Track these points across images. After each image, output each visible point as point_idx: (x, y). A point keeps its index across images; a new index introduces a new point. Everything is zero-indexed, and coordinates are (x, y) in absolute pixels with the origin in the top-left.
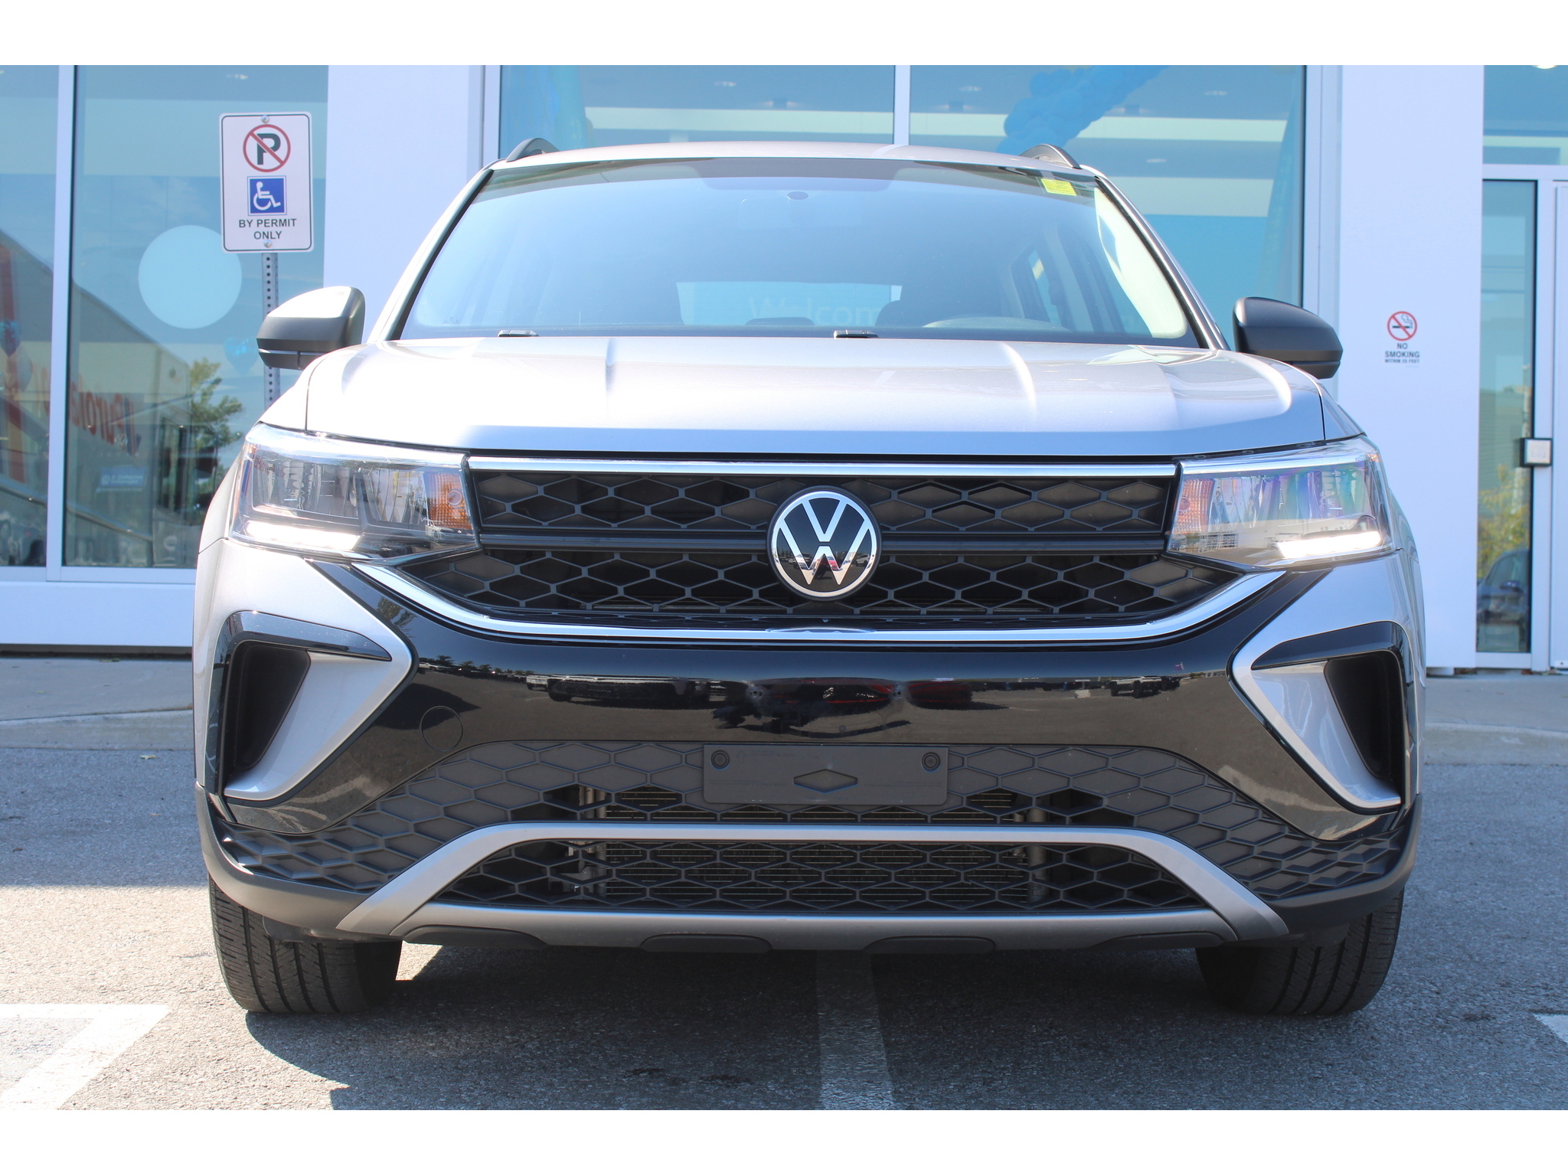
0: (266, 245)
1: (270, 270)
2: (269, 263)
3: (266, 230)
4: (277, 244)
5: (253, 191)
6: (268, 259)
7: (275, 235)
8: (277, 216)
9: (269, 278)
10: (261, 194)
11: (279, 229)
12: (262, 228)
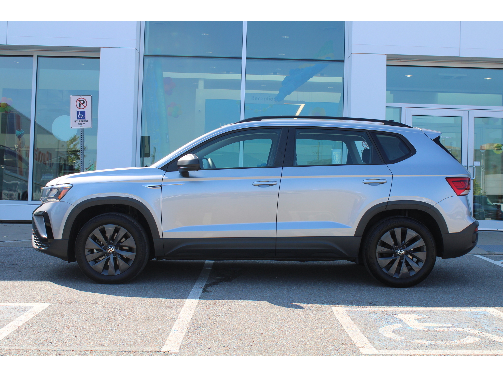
0: (81, 127)
1: (82, 133)
2: (82, 131)
5: (78, 114)
6: (81, 130)
9: (81, 135)
10: (80, 115)
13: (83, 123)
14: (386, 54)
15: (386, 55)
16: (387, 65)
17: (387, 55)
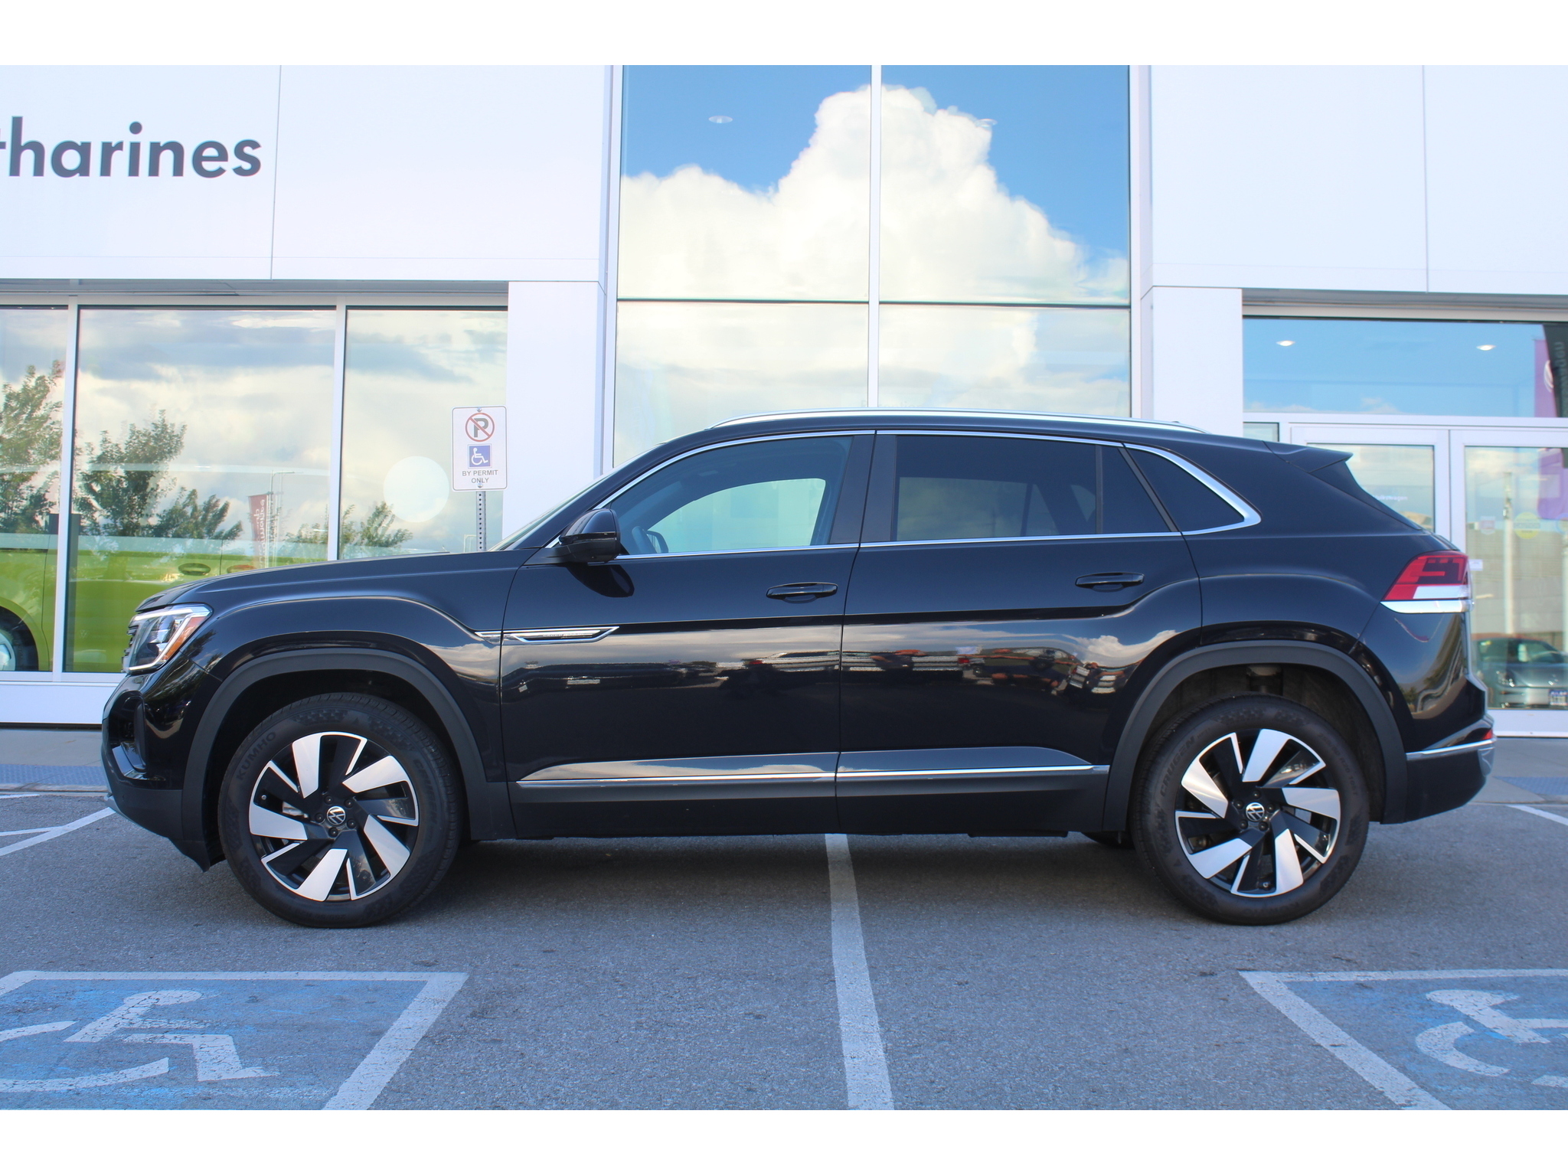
0: (480, 487)
1: (481, 502)
2: (481, 497)
3: (479, 477)
4: (485, 486)
5: (471, 453)
6: (480, 495)
7: (484, 480)
8: (486, 469)
9: (480, 507)
11: (487, 477)
12: (476, 476)
13: (484, 477)
14: (1239, 288)
15: (1240, 291)
16: (1245, 317)
17: (1244, 290)
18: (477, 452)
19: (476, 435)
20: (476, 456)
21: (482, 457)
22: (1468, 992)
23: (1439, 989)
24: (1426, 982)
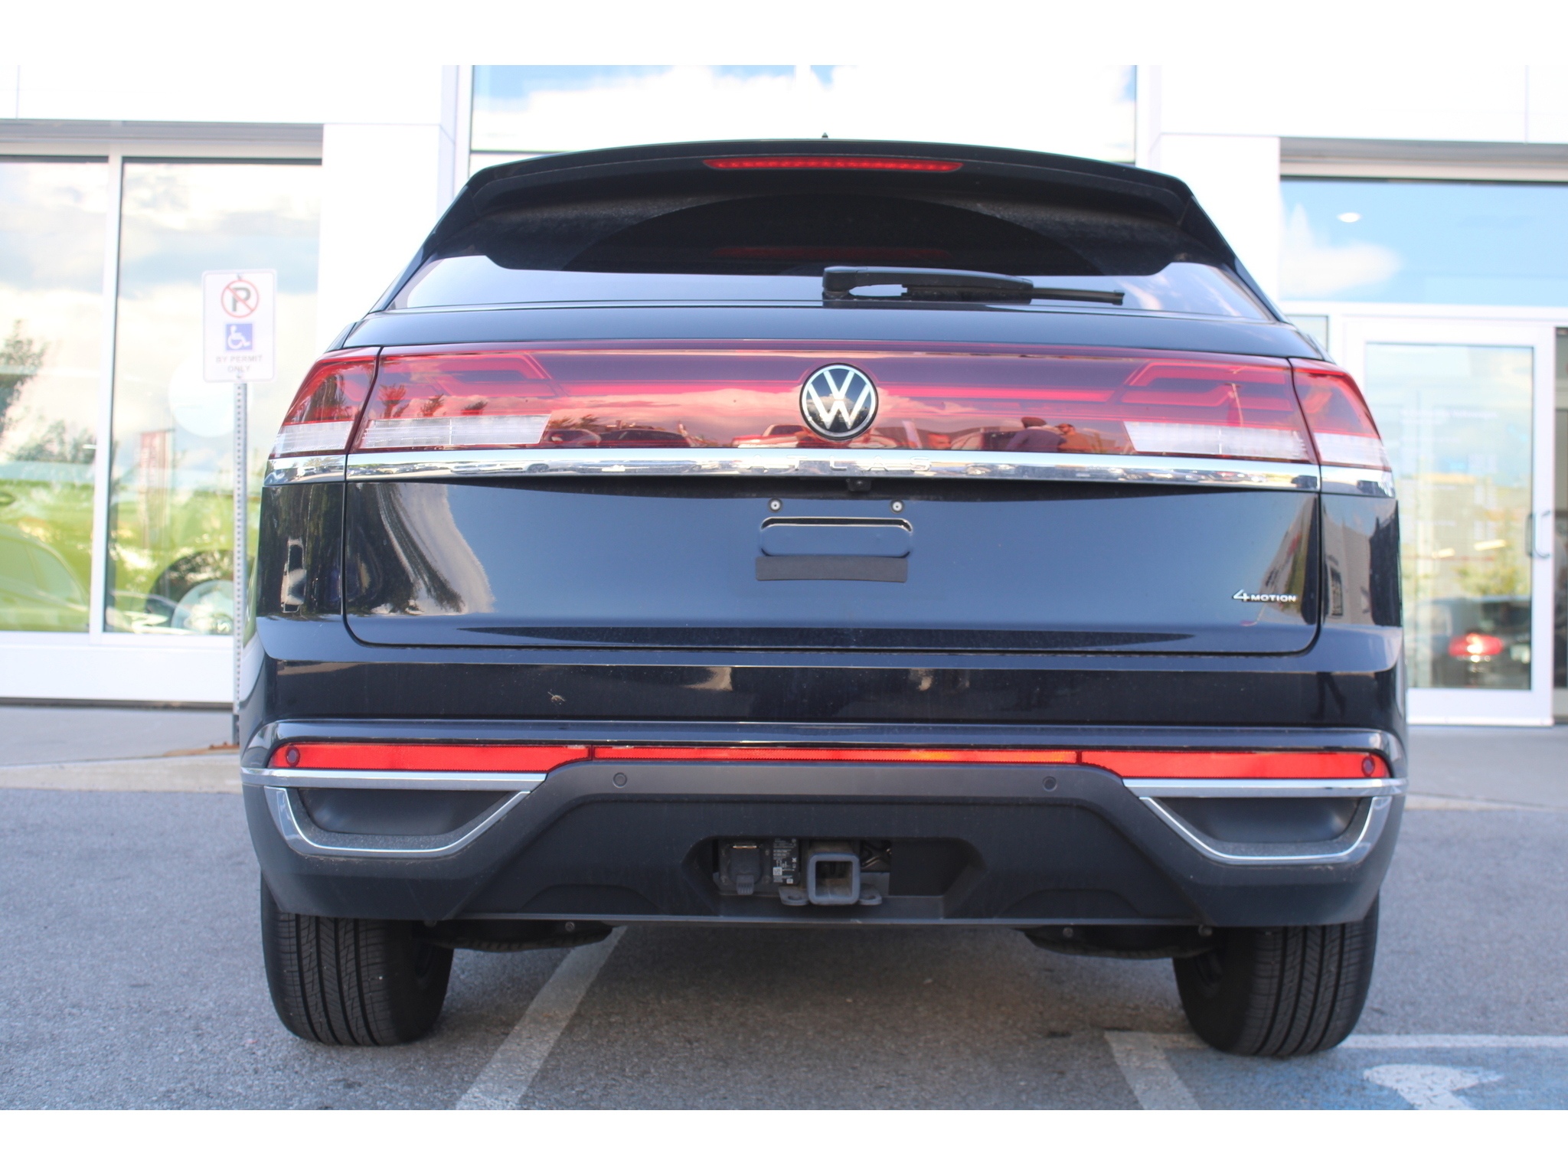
2: (240, 392)
3: (238, 365)
4: (247, 376)
5: (228, 333)
6: (239, 388)
7: (245, 369)
8: (248, 353)
9: (239, 404)
11: (248, 363)
12: (235, 363)
13: (244, 364)
14: (1273, 137)
15: (1278, 139)
16: (1282, 176)
17: (1284, 140)
18: (237, 331)
19: (235, 309)
20: (235, 336)
21: (243, 338)
22: (1429, 1069)
23: (1388, 1063)
24: (1373, 1052)
